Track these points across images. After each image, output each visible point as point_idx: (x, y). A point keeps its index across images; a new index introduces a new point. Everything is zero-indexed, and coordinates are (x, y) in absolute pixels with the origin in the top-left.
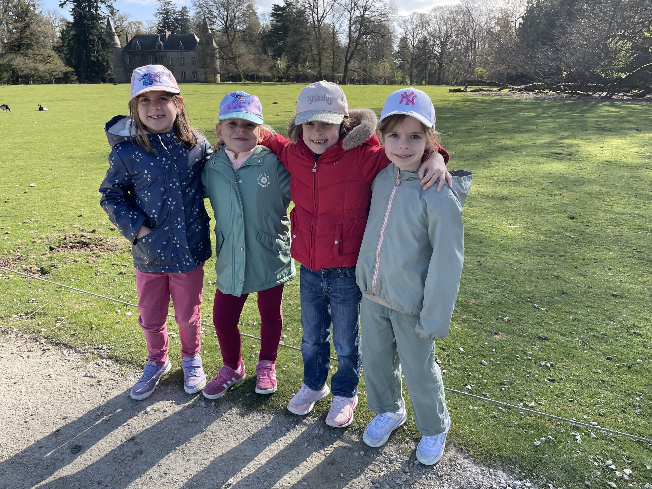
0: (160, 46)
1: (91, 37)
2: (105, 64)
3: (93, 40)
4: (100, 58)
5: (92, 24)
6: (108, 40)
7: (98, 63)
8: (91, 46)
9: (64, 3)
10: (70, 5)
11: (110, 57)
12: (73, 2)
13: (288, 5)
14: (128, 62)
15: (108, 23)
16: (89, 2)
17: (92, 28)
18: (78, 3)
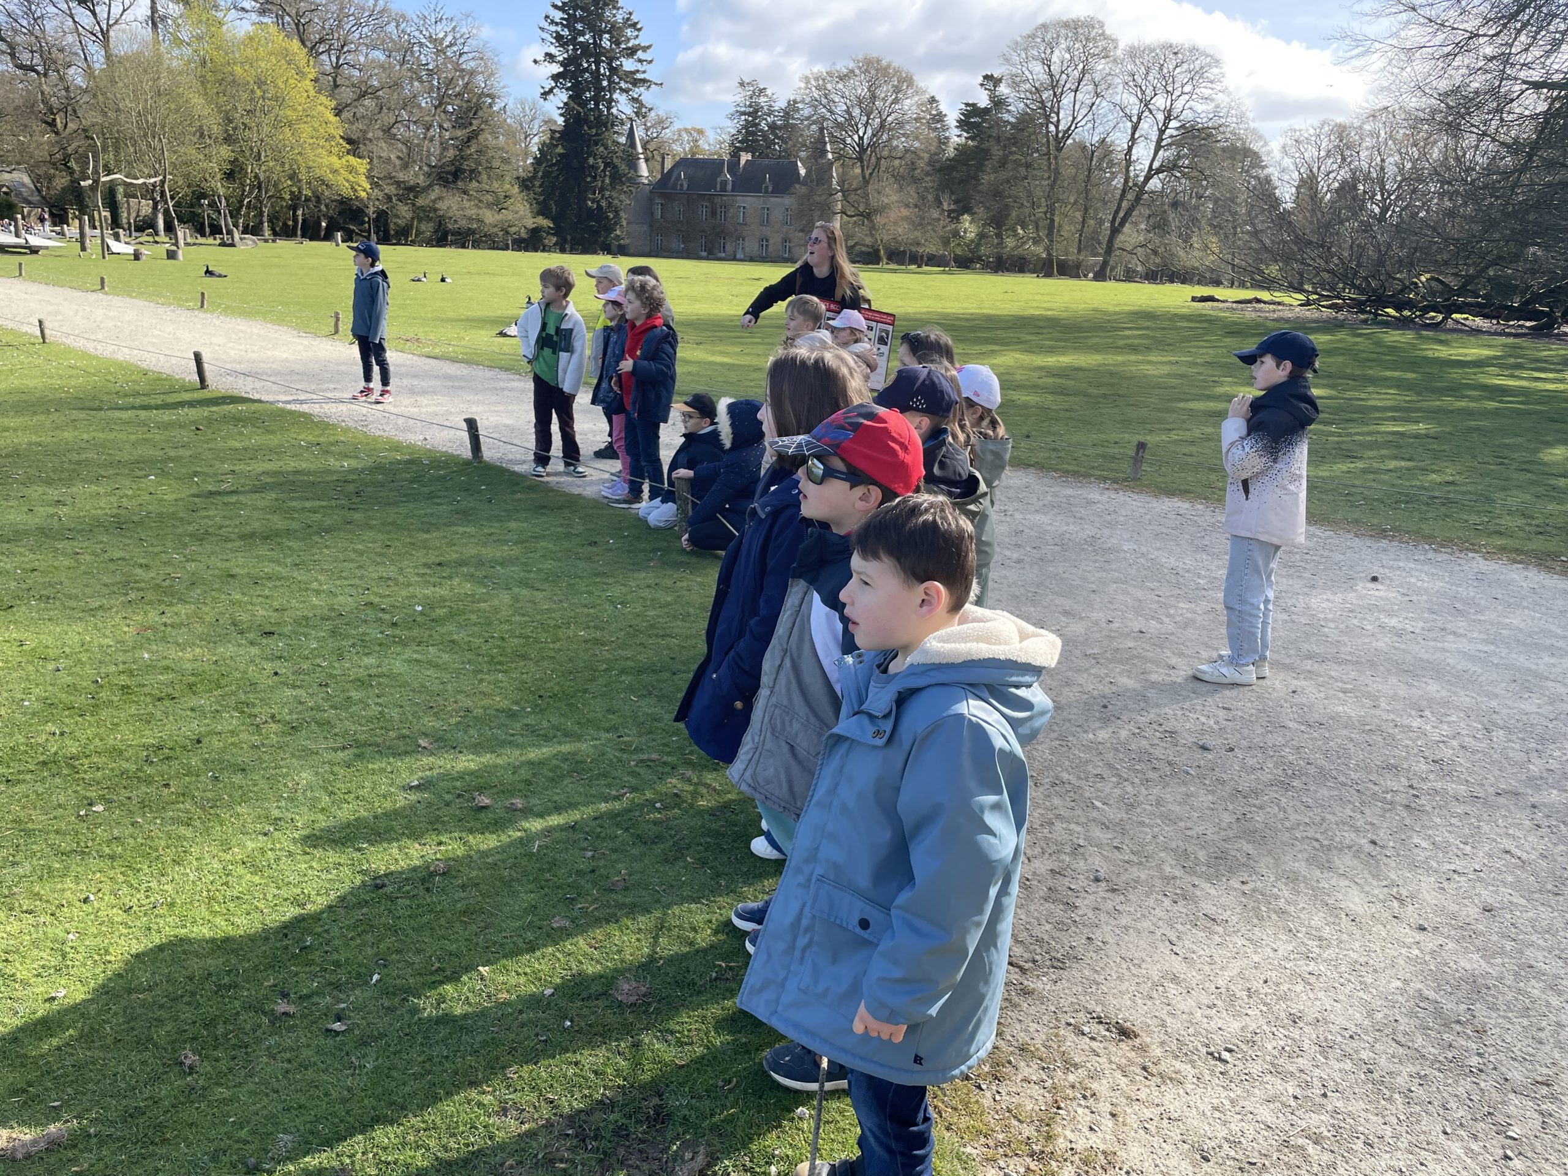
0: (724, 183)
1: (591, 161)
2: (611, 215)
3: (594, 167)
4: (604, 204)
5: (597, 134)
6: (623, 167)
7: (599, 214)
8: (589, 179)
9: (551, 90)
10: (561, 97)
11: (625, 202)
12: (567, 89)
13: (998, 103)
14: (658, 214)
15: (631, 135)
16: (598, 89)
17: (596, 143)
18: (577, 93)
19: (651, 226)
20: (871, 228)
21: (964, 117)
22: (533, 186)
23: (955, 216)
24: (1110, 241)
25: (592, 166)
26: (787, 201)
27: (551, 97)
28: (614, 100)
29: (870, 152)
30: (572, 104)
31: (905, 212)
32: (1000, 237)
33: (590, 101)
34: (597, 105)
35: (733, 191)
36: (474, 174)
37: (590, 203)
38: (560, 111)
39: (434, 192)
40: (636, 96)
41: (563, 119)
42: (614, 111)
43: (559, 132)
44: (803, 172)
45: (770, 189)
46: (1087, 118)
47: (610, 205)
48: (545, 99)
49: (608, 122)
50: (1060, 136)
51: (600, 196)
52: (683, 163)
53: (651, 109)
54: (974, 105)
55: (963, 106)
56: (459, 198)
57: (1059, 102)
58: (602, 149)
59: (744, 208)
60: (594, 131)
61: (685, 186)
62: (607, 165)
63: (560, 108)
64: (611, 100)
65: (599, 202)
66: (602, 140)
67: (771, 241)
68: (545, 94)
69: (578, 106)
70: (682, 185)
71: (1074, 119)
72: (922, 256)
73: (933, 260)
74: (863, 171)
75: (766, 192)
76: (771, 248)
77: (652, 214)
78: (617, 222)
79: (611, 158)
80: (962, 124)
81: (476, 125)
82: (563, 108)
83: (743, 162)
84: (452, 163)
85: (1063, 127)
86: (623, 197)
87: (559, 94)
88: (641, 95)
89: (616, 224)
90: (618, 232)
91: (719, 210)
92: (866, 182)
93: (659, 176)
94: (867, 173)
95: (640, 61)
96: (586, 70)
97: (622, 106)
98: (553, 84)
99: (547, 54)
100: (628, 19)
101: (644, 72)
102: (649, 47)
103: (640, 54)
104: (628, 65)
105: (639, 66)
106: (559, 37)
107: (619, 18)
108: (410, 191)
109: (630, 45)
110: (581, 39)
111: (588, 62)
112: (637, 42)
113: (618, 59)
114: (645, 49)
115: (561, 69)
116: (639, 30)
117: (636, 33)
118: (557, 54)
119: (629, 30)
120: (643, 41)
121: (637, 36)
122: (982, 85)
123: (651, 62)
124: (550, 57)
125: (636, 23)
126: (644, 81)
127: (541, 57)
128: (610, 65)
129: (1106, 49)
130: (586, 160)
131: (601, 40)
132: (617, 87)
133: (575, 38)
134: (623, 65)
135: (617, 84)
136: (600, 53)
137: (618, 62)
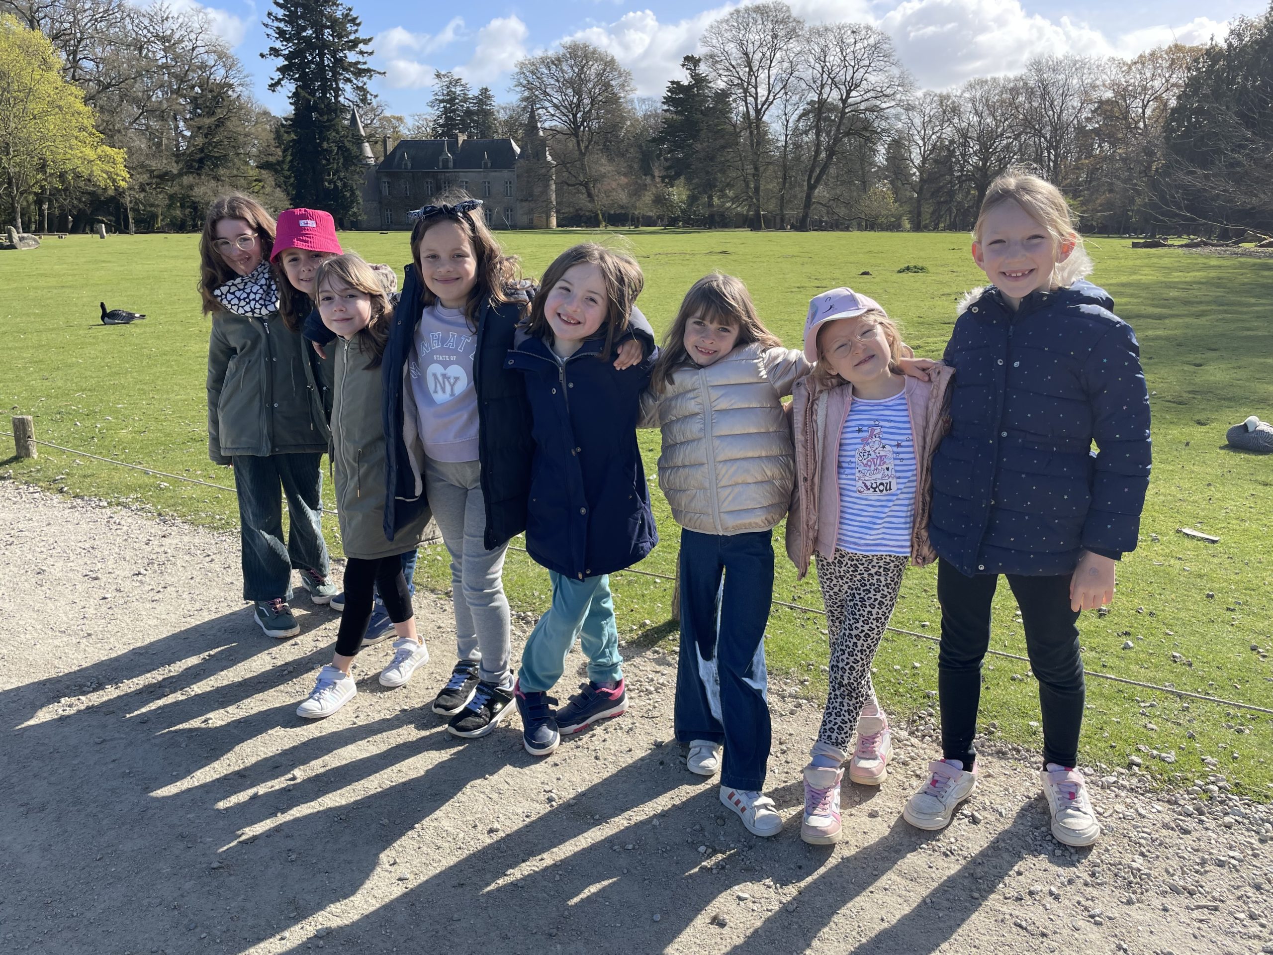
0: (447, 161)
1: (325, 145)
3: (329, 151)
4: (339, 184)
5: (328, 120)
6: (354, 150)
7: (335, 193)
8: (324, 162)
9: (278, 83)
10: (289, 87)
11: (358, 182)
12: (296, 80)
13: (699, 81)
14: (385, 191)
15: (353, 119)
16: (324, 80)
17: (328, 128)
18: (305, 83)
19: (380, 202)
20: (590, 195)
21: (669, 94)
22: (282, 169)
23: (670, 180)
24: (809, 197)
25: (326, 150)
26: (505, 174)
27: (279, 88)
28: (340, 89)
29: (584, 128)
30: (303, 93)
31: (623, 180)
32: (710, 198)
33: (318, 90)
34: (324, 94)
35: (454, 167)
36: (222, 160)
37: (326, 184)
38: (291, 101)
39: (187, 180)
40: (360, 85)
41: (293, 107)
42: (341, 99)
43: (291, 120)
44: (518, 150)
45: (489, 165)
46: (783, 91)
47: (345, 185)
48: (274, 91)
49: (338, 109)
50: (759, 107)
51: (336, 177)
52: (405, 144)
53: (376, 96)
54: (678, 83)
55: (669, 84)
56: (213, 183)
57: (756, 78)
58: (334, 134)
59: (466, 182)
60: (326, 117)
61: (409, 165)
62: (339, 148)
63: (289, 98)
64: (337, 90)
65: (335, 183)
66: (334, 125)
67: (494, 211)
68: (273, 87)
69: (306, 95)
70: (406, 165)
71: (770, 92)
72: (638, 218)
73: (649, 222)
74: (579, 145)
75: (486, 167)
76: (494, 217)
77: (380, 192)
78: (353, 200)
79: (342, 142)
80: (668, 100)
81: (220, 113)
82: (292, 97)
83: (460, 142)
84: (202, 150)
85: (761, 100)
86: (356, 177)
87: (288, 84)
88: (365, 84)
89: (352, 202)
90: (355, 210)
91: (443, 185)
92: (582, 154)
93: (382, 159)
94: (583, 146)
95: (362, 53)
96: (312, 62)
97: (348, 94)
98: (281, 77)
99: (271, 49)
100: (347, 15)
101: (365, 63)
102: (370, 40)
103: (361, 46)
104: (352, 57)
105: (361, 59)
106: (281, 33)
107: (339, 14)
108: (163, 177)
109: (352, 37)
110: (304, 34)
111: (311, 54)
112: (357, 35)
113: (342, 50)
114: (366, 42)
115: (286, 63)
116: (359, 25)
117: (356, 28)
118: (283, 48)
119: (348, 25)
120: (361, 35)
121: (356, 31)
122: (683, 65)
123: (371, 53)
124: (275, 52)
125: (356, 18)
126: (369, 70)
127: (266, 51)
128: (334, 57)
129: (794, 30)
130: (320, 145)
131: (323, 35)
132: (341, 77)
133: (298, 33)
134: (346, 57)
135: (342, 74)
136: (323, 46)
137: (341, 55)
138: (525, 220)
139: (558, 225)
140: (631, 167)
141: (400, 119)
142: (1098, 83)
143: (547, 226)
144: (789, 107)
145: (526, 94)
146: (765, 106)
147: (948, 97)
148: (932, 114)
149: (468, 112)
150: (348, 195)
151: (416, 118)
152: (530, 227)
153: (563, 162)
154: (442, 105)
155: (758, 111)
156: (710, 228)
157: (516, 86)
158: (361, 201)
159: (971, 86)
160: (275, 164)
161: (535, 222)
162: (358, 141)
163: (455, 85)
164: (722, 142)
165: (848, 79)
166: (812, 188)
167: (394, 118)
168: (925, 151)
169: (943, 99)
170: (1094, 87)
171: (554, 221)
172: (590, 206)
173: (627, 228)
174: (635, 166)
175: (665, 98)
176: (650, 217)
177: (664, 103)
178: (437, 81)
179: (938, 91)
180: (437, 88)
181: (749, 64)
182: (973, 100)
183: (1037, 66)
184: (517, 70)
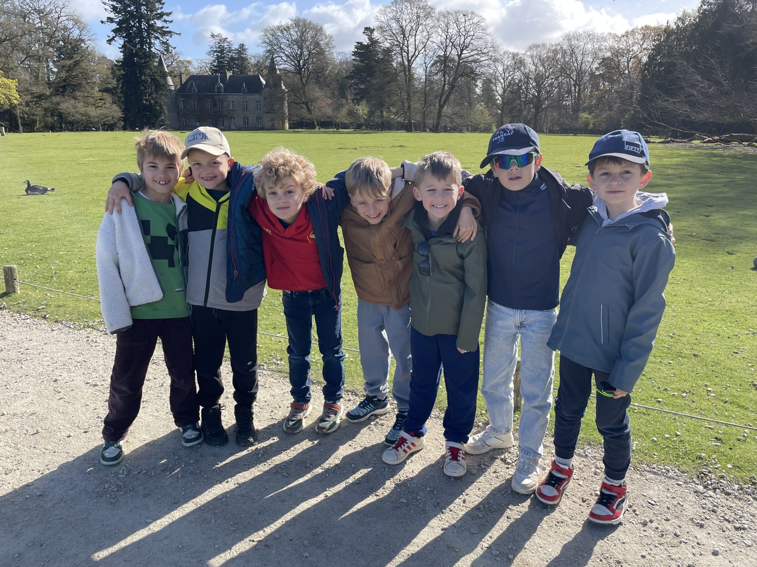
0: (220, 88)
1: (143, 78)
3: (146, 81)
4: (152, 102)
5: (145, 63)
6: (161, 81)
7: (150, 108)
8: (142, 88)
9: (113, 39)
10: (120, 41)
11: (164, 101)
12: (124, 37)
13: (374, 42)
14: (182, 106)
15: (160, 62)
16: (142, 37)
17: (144, 67)
18: (129, 39)
19: (178, 113)
20: (309, 110)
21: (356, 50)
22: (117, 92)
23: (357, 101)
24: (440, 112)
25: (144, 81)
26: (257, 96)
27: (113, 42)
28: (152, 43)
29: (305, 69)
30: (128, 45)
31: (329, 101)
32: (382, 112)
33: (138, 43)
34: (142, 46)
35: (225, 92)
36: (77, 87)
37: (144, 102)
38: (121, 50)
39: (56, 99)
40: (165, 41)
41: (122, 54)
42: (153, 49)
43: (121, 62)
44: (264, 82)
45: (246, 91)
46: (423, 49)
47: (156, 102)
48: (110, 44)
49: (151, 56)
50: (410, 58)
51: (150, 98)
52: (193, 78)
53: (175, 48)
54: (361, 43)
55: (356, 44)
56: (72, 101)
57: (408, 41)
58: (148, 71)
59: (232, 101)
60: (143, 61)
61: (196, 91)
62: (152, 80)
63: (120, 48)
64: (150, 44)
65: (150, 101)
66: (148, 66)
67: (250, 119)
68: (110, 41)
69: (131, 47)
70: (194, 90)
71: (416, 50)
72: (338, 124)
73: (345, 126)
74: (302, 79)
75: (244, 92)
76: (250, 123)
77: (178, 107)
78: (161, 112)
79: (154, 76)
80: (355, 54)
81: (77, 57)
82: (122, 48)
83: (228, 77)
84: (65, 80)
85: (411, 54)
86: (163, 97)
87: (119, 40)
88: (168, 40)
89: (161, 113)
90: (163, 118)
91: (218, 104)
92: (304, 85)
93: (179, 87)
94: (304, 80)
95: (165, 21)
96: (134, 26)
97: (157, 46)
98: (114, 35)
99: (108, 18)
101: (167, 27)
102: (170, 13)
103: (165, 17)
104: (159, 23)
105: (165, 25)
106: (114, 8)
108: (40, 97)
109: (159, 11)
110: (129, 9)
111: (133, 21)
112: (162, 10)
113: (153, 19)
114: (168, 14)
115: (118, 27)
116: (163, 4)
117: (161, 6)
118: (115, 18)
119: (157, 4)
120: (165, 10)
121: (162, 8)
122: (364, 33)
123: (171, 22)
124: (110, 20)
126: (170, 32)
127: (105, 19)
128: (148, 23)
129: (429, 13)
130: (140, 77)
131: (141, 10)
132: (153, 36)
133: (125, 9)
134: (155, 24)
135: (153, 34)
136: (140, 17)
137: (152, 22)
138: (269, 124)
139: (289, 128)
140: (333, 93)
141: (189, 62)
142: (602, 47)
143: (283, 128)
144: (427, 59)
145: (269, 48)
146: (413, 58)
147: (517, 54)
148: (508, 64)
149: (232, 59)
150: (158, 108)
151: (199, 61)
152: (272, 128)
153: (293, 89)
154: (215, 54)
155: (409, 61)
156: (382, 130)
157: (262, 43)
158: (166, 112)
159: (531, 48)
160: (112, 89)
161: (276, 126)
162: (164, 75)
163: (224, 42)
164: (387, 79)
165: (461, 43)
166: (441, 107)
167: (186, 61)
168: (505, 86)
169: (514, 56)
170: (600, 50)
171: (287, 126)
172: (309, 116)
173: (332, 130)
174: (336, 93)
175: (353, 52)
176: (345, 123)
177: (353, 55)
178: (212, 39)
179: (512, 51)
180: (212, 44)
181: (403, 33)
182: (532, 57)
183: (569, 38)
184: (263, 34)
